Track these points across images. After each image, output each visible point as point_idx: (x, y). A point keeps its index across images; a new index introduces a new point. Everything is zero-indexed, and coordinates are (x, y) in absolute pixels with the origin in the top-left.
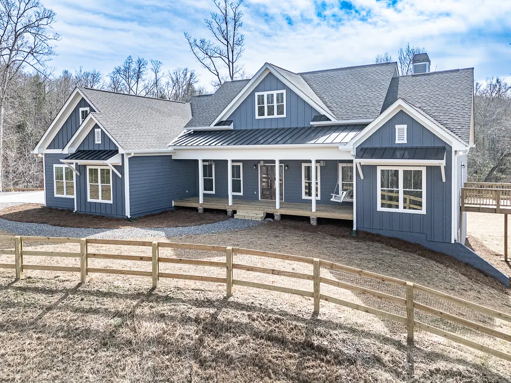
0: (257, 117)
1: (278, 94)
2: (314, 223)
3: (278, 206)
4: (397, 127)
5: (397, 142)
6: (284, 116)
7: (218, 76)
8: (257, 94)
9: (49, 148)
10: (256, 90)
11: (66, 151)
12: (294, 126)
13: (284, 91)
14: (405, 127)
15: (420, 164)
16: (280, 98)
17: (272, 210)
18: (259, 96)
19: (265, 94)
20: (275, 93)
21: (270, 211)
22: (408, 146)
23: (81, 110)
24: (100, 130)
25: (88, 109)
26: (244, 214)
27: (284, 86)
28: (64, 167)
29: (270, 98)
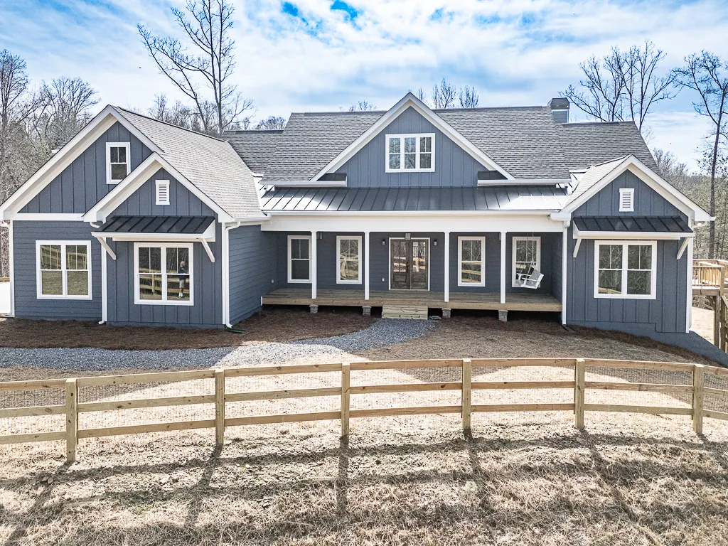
0: (388, 170)
1: (422, 140)
2: (503, 318)
3: (447, 299)
4: (622, 191)
5: (621, 209)
6: (432, 169)
7: (196, 99)
8: (388, 137)
9: (25, 210)
10: (388, 130)
11: (92, 217)
12: (446, 184)
13: (433, 136)
14: (632, 191)
15: (650, 238)
16: (426, 144)
17: (438, 304)
18: (392, 140)
19: (402, 137)
20: (418, 137)
21: (435, 304)
22: (635, 215)
23: (109, 145)
24: (167, 183)
25: (127, 145)
26: (395, 312)
27: (433, 129)
28: (63, 244)
29: (410, 144)
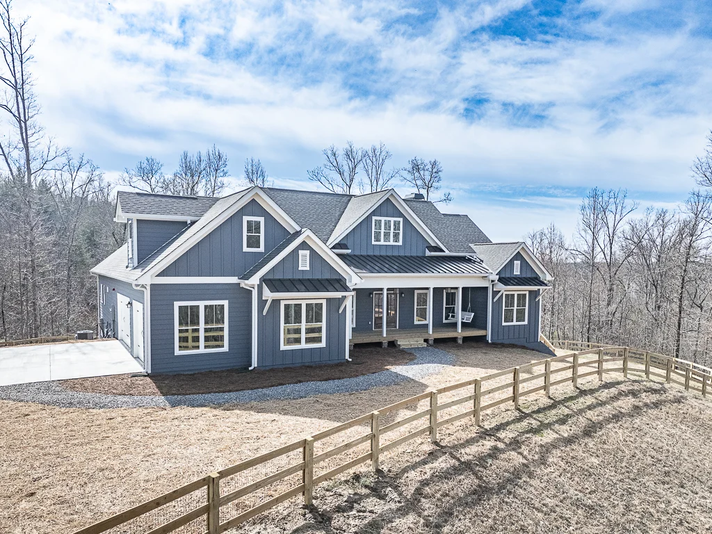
0: (374, 242)
1: (395, 221)
2: (460, 342)
3: (430, 331)
4: (515, 262)
5: (515, 273)
6: (400, 244)
8: (374, 218)
9: (164, 274)
10: (374, 213)
12: (408, 254)
13: (401, 220)
14: (519, 262)
16: (397, 224)
18: (376, 221)
19: (383, 219)
20: (392, 220)
21: (426, 337)
23: (246, 219)
24: (307, 252)
25: (262, 220)
26: (406, 343)
27: (401, 215)
28: (202, 304)
29: (387, 224)
